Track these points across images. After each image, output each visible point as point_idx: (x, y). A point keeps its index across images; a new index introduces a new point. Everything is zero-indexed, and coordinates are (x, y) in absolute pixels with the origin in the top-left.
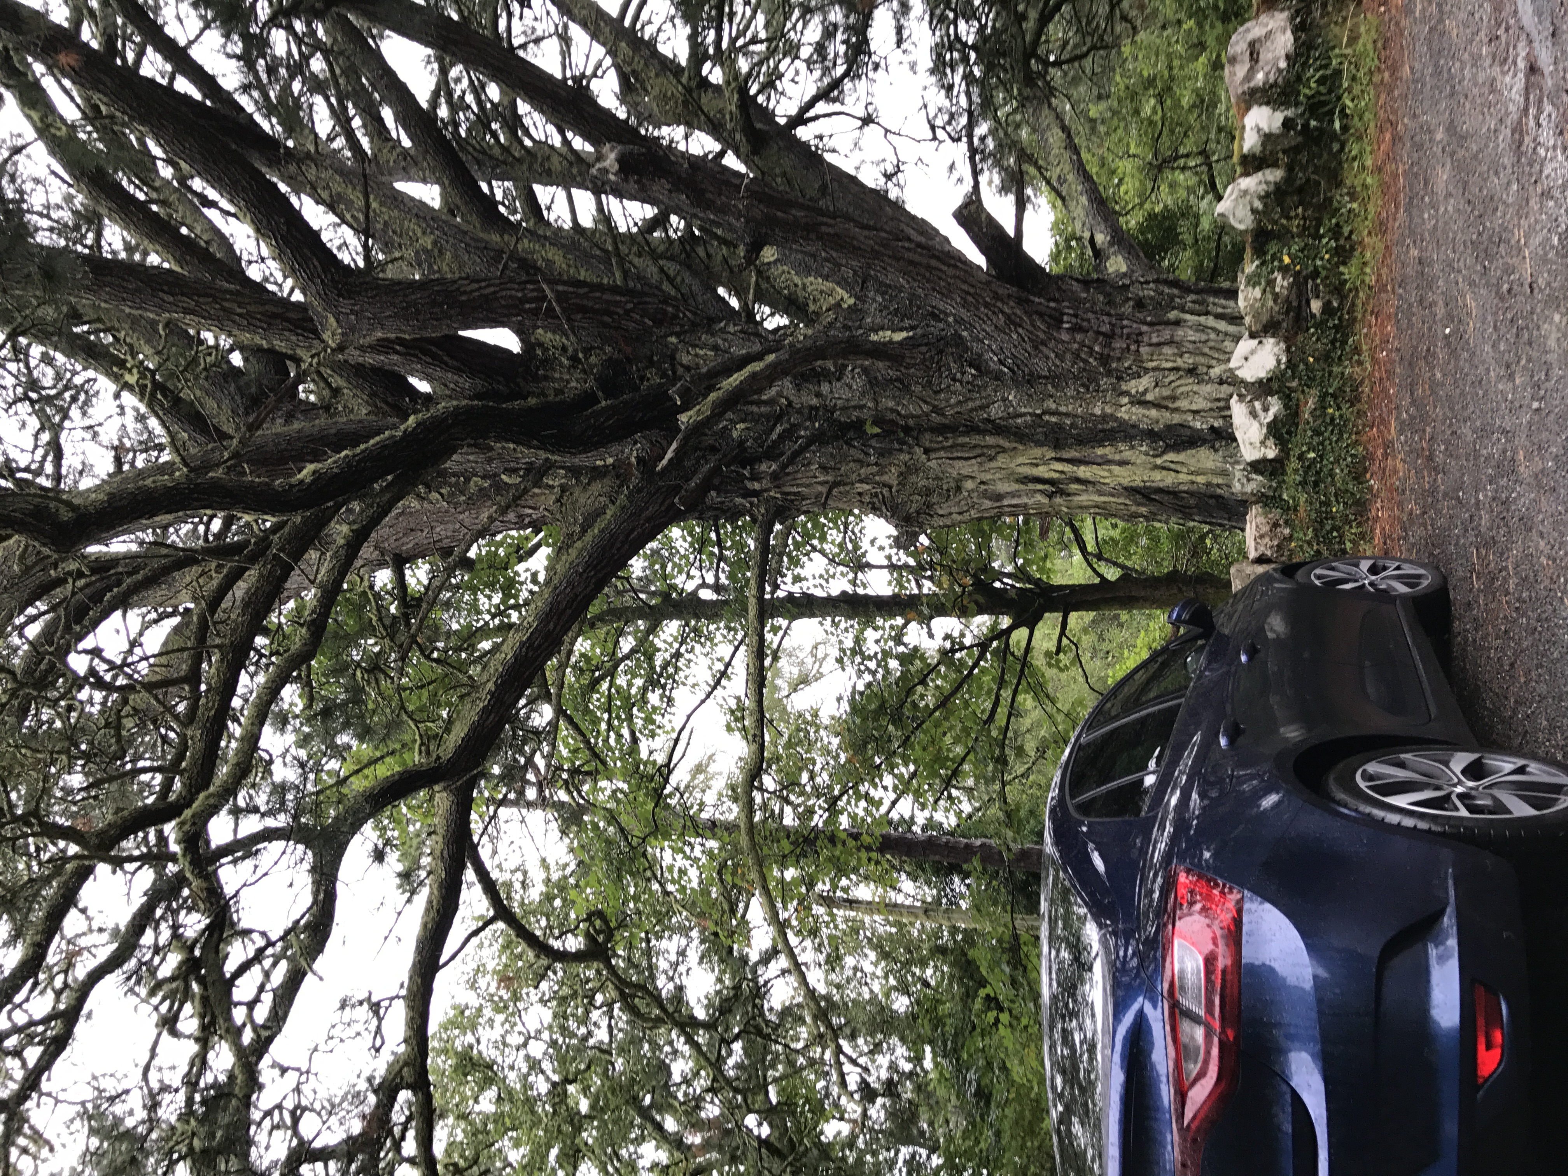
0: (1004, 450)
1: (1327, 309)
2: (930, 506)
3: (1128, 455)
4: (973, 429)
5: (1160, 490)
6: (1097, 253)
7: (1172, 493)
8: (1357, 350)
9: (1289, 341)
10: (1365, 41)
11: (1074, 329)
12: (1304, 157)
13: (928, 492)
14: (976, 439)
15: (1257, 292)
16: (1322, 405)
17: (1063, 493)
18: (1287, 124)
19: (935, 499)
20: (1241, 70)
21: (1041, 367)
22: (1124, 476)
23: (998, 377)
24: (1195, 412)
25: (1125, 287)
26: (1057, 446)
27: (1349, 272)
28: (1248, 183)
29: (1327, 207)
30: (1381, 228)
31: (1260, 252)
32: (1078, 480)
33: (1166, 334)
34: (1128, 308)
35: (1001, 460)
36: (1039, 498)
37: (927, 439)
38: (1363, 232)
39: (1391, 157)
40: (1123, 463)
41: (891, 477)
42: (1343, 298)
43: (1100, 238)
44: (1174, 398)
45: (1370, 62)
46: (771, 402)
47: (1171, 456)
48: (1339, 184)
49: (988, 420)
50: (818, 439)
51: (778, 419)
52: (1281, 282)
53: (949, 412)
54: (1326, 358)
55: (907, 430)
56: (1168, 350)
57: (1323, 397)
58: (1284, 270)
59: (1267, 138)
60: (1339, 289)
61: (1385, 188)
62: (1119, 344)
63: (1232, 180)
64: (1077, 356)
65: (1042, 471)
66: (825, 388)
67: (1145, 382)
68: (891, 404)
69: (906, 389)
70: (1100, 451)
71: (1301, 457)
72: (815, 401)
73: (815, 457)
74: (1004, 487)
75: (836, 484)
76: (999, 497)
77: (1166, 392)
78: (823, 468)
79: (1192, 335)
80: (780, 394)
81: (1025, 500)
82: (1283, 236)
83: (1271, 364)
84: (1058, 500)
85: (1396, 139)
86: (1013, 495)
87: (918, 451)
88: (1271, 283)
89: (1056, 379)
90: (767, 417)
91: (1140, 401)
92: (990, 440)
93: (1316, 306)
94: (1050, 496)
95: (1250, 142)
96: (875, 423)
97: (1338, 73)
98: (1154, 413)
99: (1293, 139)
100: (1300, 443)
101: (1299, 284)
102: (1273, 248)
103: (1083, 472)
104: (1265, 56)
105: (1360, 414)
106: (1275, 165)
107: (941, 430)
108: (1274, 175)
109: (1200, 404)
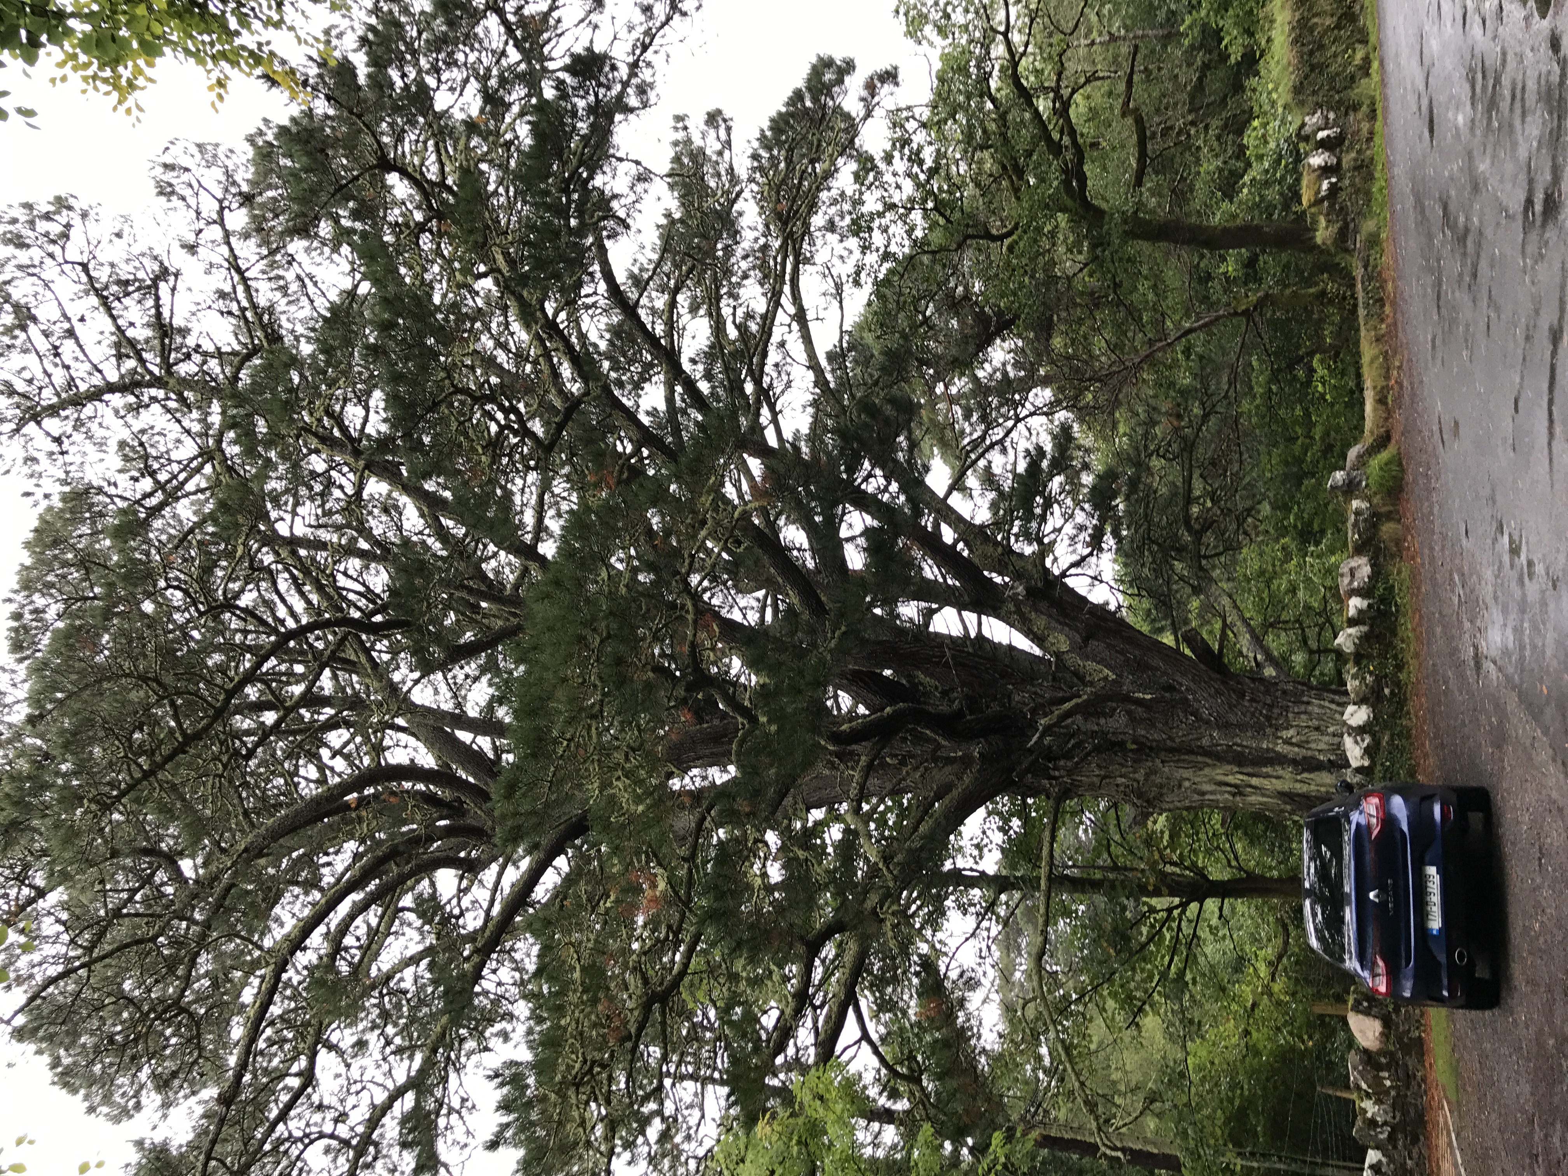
0: (1208, 765)
1: (1392, 692)
2: (1162, 795)
3: (1281, 772)
4: (1191, 752)
5: (1299, 795)
6: (1258, 664)
7: (1305, 797)
8: (1408, 713)
9: (1374, 707)
10: (1405, 574)
11: (1252, 700)
12: (1378, 622)
13: (1161, 786)
14: (1192, 758)
15: (1357, 683)
16: (1392, 739)
17: (1241, 794)
18: (1369, 606)
19: (1165, 791)
20: (1346, 580)
21: (1233, 719)
22: (1279, 785)
23: (1208, 722)
24: (1320, 751)
25: (1276, 684)
26: (1240, 765)
27: (1402, 676)
28: (1352, 631)
29: (1390, 645)
30: (1417, 655)
31: (1357, 663)
32: (1251, 786)
33: (1303, 708)
34: (1279, 693)
35: (1207, 771)
36: (1227, 796)
37: (1163, 754)
38: (1408, 658)
39: (1420, 625)
40: (1278, 777)
41: (1140, 776)
42: (1400, 688)
43: (1259, 657)
44: (1308, 742)
45: (1408, 583)
46: (1067, 727)
47: (1305, 775)
48: (1396, 635)
49: (1201, 747)
50: (1097, 749)
51: (1073, 736)
52: (1369, 679)
53: (1178, 740)
54: (1393, 716)
55: (1151, 748)
56: (1303, 717)
57: (1392, 736)
58: (1371, 673)
59: (1360, 611)
60: (1398, 684)
61: (1417, 638)
62: (1276, 711)
63: (1342, 629)
64: (1253, 714)
65: (1230, 779)
66: (1102, 721)
67: (1291, 732)
68: (1143, 732)
69: (1153, 725)
70: (1264, 770)
71: (1382, 764)
72: (1096, 728)
73: (1094, 761)
74: (1207, 787)
75: (1105, 777)
76: (1203, 794)
77: (1304, 738)
78: (1099, 766)
79: (1316, 710)
80: (1073, 723)
81: (1219, 797)
82: (1370, 657)
83: (1365, 717)
84: (1238, 798)
85: (1421, 617)
86: (1212, 793)
87: (1158, 761)
88: (1364, 679)
89: (1242, 727)
90: (1065, 735)
91: (1288, 742)
92: (1200, 759)
93: (1387, 691)
94: (1234, 795)
95: (1352, 612)
96: (1133, 742)
97: (1393, 586)
98: (1296, 749)
99: (1373, 613)
100: (1381, 758)
101: (1378, 680)
102: (1364, 662)
103: (1255, 781)
104: (1358, 575)
105: (1412, 744)
106: (1364, 624)
107: (1172, 750)
108: (1364, 629)
109: (1322, 746)
